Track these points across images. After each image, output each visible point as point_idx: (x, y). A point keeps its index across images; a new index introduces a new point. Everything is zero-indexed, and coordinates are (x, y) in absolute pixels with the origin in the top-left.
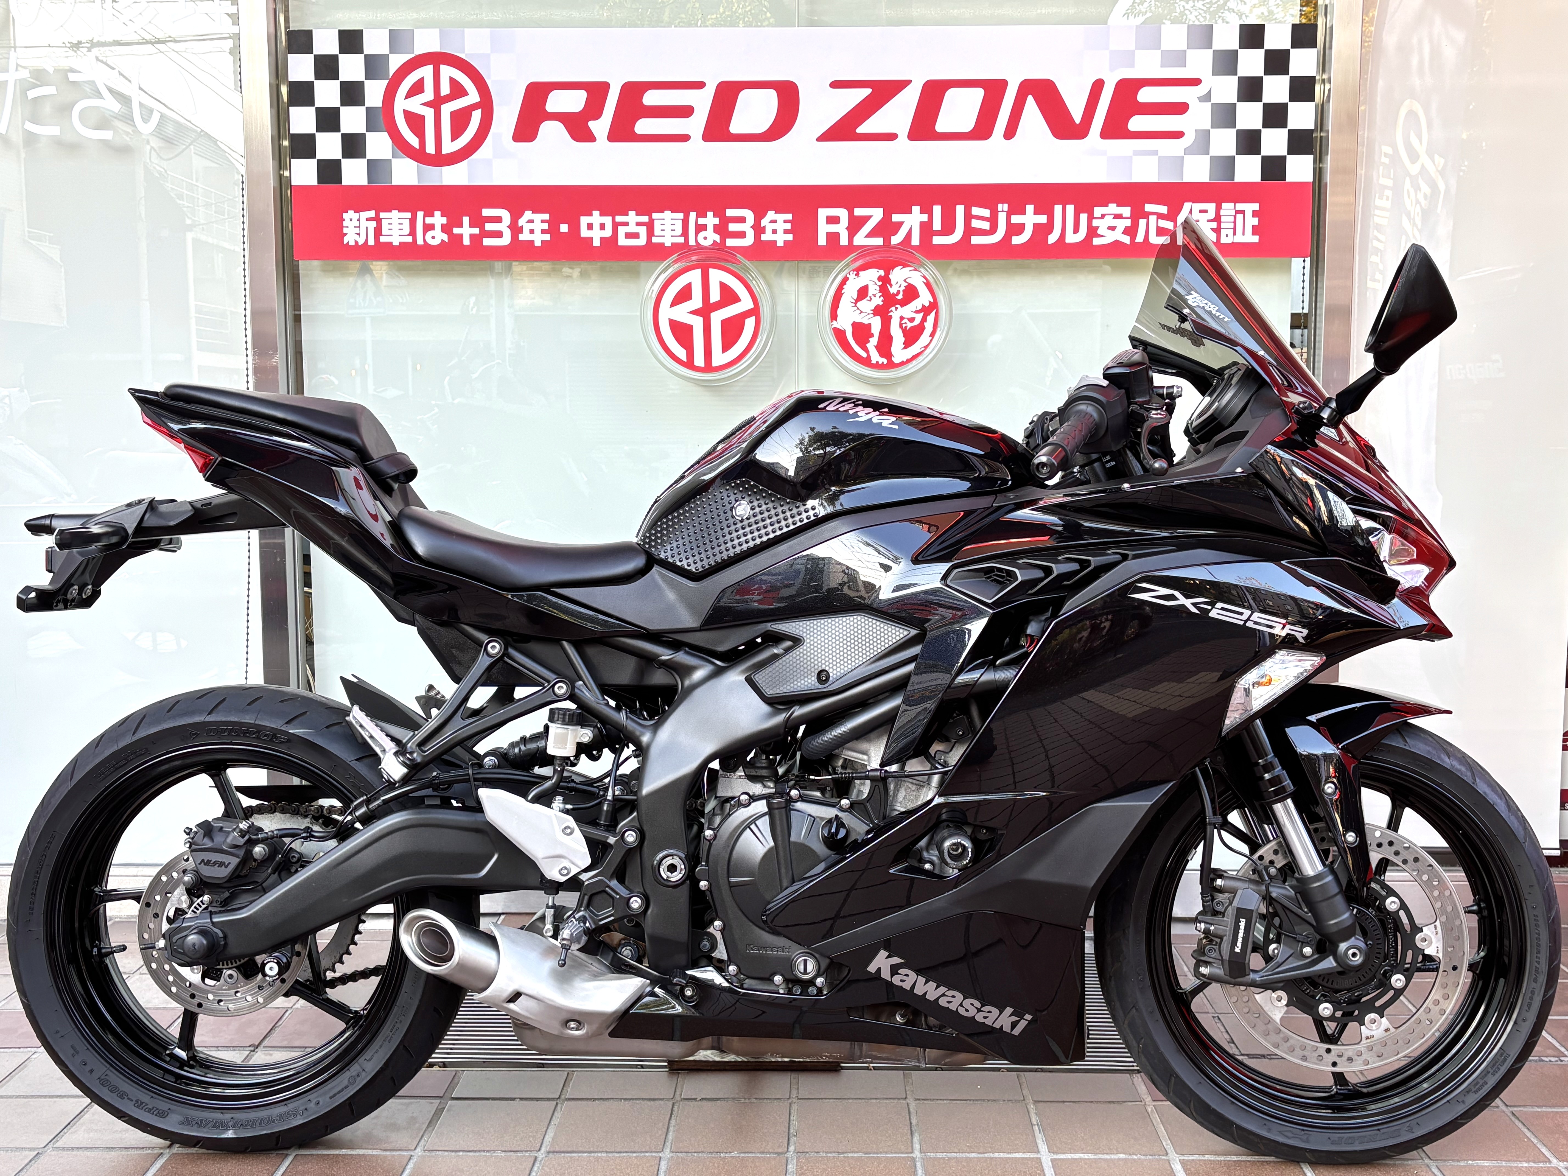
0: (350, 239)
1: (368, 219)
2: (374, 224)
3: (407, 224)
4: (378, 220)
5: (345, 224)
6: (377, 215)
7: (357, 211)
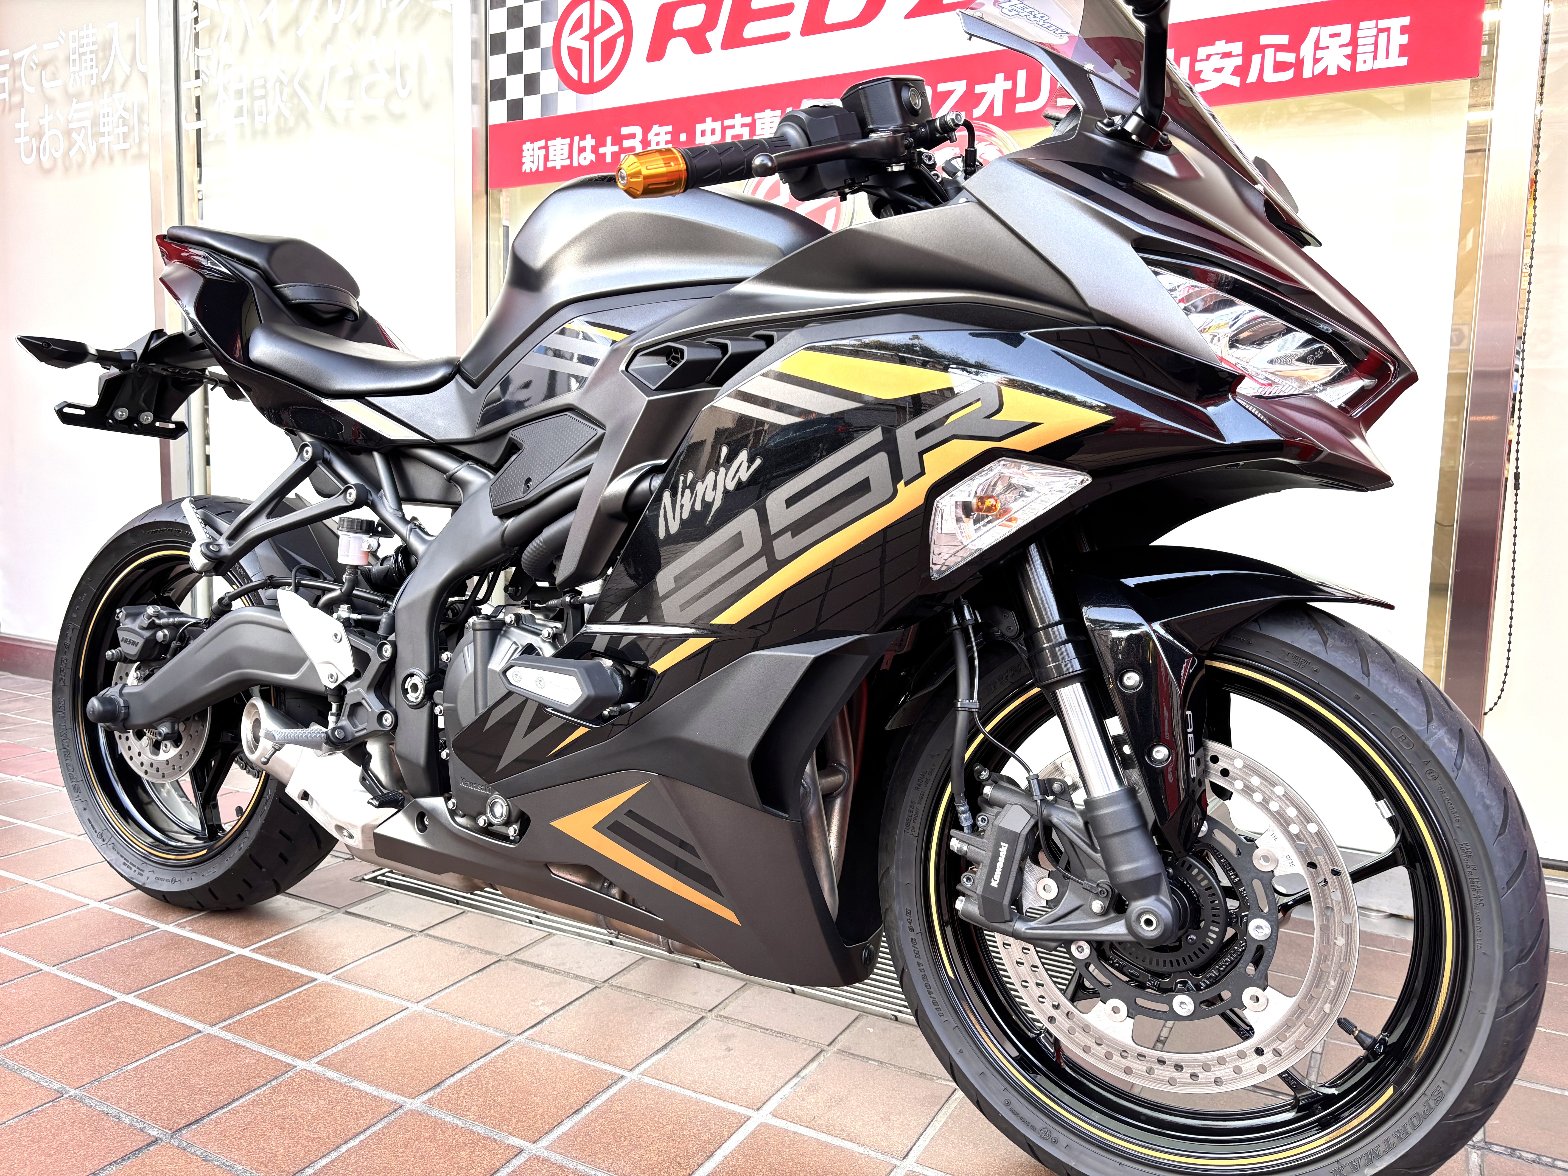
0: (528, 166)
1: (540, 148)
2: (543, 151)
3: (566, 148)
4: (546, 147)
5: (524, 154)
6: (546, 143)
7: (532, 142)
